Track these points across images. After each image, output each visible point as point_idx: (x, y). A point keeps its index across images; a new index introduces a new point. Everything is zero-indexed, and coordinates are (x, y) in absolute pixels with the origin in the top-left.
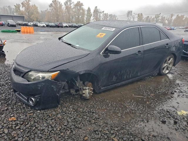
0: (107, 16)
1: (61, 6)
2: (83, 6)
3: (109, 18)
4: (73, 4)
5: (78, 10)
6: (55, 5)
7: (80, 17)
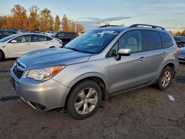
0: (74, 24)
1: (25, 11)
2: (51, 13)
3: (76, 27)
4: (39, 10)
5: (45, 16)
6: (18, 10)
7: (48, 24)
